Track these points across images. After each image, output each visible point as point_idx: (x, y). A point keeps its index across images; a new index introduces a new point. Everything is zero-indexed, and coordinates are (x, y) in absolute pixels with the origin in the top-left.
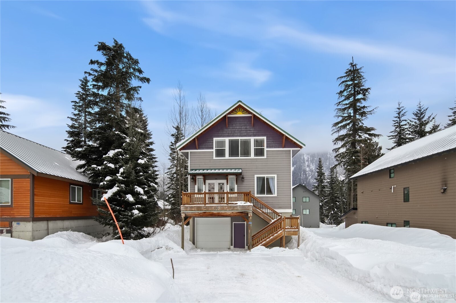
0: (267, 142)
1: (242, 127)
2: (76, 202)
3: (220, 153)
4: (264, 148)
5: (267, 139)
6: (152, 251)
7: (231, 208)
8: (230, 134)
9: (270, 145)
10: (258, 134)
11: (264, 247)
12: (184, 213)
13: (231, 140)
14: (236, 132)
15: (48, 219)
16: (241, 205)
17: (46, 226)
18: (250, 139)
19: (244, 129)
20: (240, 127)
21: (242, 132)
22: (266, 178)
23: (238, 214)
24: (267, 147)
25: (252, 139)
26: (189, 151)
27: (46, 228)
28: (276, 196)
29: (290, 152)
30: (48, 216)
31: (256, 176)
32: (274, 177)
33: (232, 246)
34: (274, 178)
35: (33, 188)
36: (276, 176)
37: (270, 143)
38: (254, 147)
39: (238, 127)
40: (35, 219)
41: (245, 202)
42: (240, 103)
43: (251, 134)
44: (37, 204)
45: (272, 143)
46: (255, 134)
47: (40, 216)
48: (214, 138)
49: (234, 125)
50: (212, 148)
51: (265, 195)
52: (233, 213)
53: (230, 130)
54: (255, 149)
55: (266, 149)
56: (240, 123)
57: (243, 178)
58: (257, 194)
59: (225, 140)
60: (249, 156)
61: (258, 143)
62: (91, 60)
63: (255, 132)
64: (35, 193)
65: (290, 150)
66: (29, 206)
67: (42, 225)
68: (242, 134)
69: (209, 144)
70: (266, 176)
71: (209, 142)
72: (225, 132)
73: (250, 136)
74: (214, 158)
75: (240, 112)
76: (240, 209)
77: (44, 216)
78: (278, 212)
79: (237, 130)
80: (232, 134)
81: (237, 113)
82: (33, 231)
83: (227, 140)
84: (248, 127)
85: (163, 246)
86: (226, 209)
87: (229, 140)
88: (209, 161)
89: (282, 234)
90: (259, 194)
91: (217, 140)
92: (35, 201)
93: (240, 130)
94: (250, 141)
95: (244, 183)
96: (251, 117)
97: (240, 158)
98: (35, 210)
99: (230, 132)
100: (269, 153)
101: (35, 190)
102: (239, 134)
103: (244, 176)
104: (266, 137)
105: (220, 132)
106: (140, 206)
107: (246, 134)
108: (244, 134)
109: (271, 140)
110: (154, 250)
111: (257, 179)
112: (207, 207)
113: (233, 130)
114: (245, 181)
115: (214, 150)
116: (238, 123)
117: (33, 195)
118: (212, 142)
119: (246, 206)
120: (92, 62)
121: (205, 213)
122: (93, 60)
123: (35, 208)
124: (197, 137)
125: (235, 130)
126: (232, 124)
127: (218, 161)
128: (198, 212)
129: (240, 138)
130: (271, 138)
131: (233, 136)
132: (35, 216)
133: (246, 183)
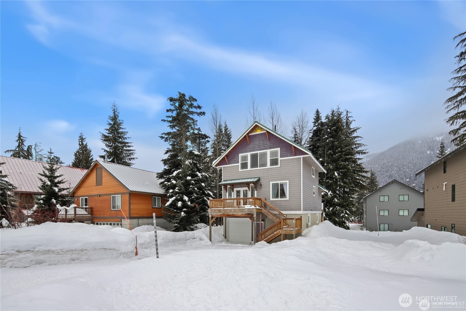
0: (280, 152)
1: (261, 142)
2: (157, 207)
3: (244, 166)
4: (278, 158)
5: (280, 150)
6: (187, 240)
7: (240, 210)
8: (251, 150)
9: (283, 155)
10: (273, 146)
11: (265, 242)
12: (211, 214)
13: (252, 154)
14: (256, 147)
15: (138, 218)
16: (248, 208)
17: (138, 222)
18: (267, 152)
19: (262, 144)
20: (259, 143)
21: (260, 146)
22: (280, 184)
23: (246, 215)
24: (281, 157)
25: (268, 151)
26: (222, 166)
27: (137, 223)
28: (288, 199)
29: (301, 159)
30: (138, 216)
31: (271, 183)
32: (287, 182)
33: (252, 241)
34: (287, 184)
35: (130, 200)
36: (288, 182)
37: (283, 153)
38: (270, 158)
39: (257, 143)
40: (131, 218)
41: (251, 206)
42: (256, 123)
43: (267, 147)
44: (132, 209)
45: (285, 153)
46: (270, 147)
47: (133, 216)
48: (240, 154)
49: (254, 142)
50: (238, 162)
51: (279, 199)
52: (242, 214)
53: (251, 146)
54: (270, 159)
55: (280, 159)
56: (259, 139)
57: (261, 185)
58: (272, 198)
59: (247, 154)
60: (265, 166)
61: (273, 154)
62: (167, 110)
63: (271, 145)
64: (131, 202)
65: (301, 158)
66: (128, 210)
67: (135, 221)
68: (261, 148)
69: (236, 159)
70: (279, 182)
71: (236, 157)
72: (247, 148)
73: (267, 149)
74: (240, 170)
75: (258, 130)
76: (247, 211)
77: (136, 216)
78: (284, 214)
79: (256, 145)
80: (252, 149)
81: (257, 131)
82: (130, 224)
83: (249, 154)
84: (265, 142)
85: (197, 238)
86: (237, 211)
87: (251, 154)
88: (236, 173)
89: (280, 232)
90: (274, 198)
91: (242, 155)
92: (131, 207)
93: (259, 145)
94: (267, 153)
95: (262, 189)
96: (265, 133)
97: (259, 168)
98: (131, 212)
99: (251, 148)
100: (282, 162)
101: (131, 201)
102: (258, 149)
103: (261, 184)
104: (279, 148)
105: (244, 149)
106: (185, 209)
107: (263, 148)
108: (262, 148)
109: (284, 151)
110: (189, 240)
111: (272, 185)
112: (224, 210)
113: (253, 145)
114: (263, 187)
115: (239, 164)
116: (257, 139)
117: (130, 204)
118: (238, 157)
119: (251, 209)
120: (168, 111)
121: (224, 214)
122: (168, 109)
123: (131, 211)
124: (226, 155)
125: (255, 145)
126: (253, 141)
127: (243, 172)
128: (219, 214)
129: (258, 152)
130: (284, 149)
131: (254, 151)
132: (131, 216)
133: (264, 189)
